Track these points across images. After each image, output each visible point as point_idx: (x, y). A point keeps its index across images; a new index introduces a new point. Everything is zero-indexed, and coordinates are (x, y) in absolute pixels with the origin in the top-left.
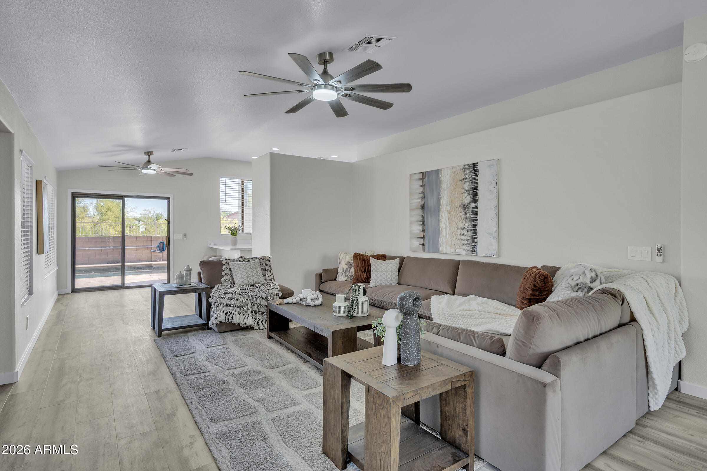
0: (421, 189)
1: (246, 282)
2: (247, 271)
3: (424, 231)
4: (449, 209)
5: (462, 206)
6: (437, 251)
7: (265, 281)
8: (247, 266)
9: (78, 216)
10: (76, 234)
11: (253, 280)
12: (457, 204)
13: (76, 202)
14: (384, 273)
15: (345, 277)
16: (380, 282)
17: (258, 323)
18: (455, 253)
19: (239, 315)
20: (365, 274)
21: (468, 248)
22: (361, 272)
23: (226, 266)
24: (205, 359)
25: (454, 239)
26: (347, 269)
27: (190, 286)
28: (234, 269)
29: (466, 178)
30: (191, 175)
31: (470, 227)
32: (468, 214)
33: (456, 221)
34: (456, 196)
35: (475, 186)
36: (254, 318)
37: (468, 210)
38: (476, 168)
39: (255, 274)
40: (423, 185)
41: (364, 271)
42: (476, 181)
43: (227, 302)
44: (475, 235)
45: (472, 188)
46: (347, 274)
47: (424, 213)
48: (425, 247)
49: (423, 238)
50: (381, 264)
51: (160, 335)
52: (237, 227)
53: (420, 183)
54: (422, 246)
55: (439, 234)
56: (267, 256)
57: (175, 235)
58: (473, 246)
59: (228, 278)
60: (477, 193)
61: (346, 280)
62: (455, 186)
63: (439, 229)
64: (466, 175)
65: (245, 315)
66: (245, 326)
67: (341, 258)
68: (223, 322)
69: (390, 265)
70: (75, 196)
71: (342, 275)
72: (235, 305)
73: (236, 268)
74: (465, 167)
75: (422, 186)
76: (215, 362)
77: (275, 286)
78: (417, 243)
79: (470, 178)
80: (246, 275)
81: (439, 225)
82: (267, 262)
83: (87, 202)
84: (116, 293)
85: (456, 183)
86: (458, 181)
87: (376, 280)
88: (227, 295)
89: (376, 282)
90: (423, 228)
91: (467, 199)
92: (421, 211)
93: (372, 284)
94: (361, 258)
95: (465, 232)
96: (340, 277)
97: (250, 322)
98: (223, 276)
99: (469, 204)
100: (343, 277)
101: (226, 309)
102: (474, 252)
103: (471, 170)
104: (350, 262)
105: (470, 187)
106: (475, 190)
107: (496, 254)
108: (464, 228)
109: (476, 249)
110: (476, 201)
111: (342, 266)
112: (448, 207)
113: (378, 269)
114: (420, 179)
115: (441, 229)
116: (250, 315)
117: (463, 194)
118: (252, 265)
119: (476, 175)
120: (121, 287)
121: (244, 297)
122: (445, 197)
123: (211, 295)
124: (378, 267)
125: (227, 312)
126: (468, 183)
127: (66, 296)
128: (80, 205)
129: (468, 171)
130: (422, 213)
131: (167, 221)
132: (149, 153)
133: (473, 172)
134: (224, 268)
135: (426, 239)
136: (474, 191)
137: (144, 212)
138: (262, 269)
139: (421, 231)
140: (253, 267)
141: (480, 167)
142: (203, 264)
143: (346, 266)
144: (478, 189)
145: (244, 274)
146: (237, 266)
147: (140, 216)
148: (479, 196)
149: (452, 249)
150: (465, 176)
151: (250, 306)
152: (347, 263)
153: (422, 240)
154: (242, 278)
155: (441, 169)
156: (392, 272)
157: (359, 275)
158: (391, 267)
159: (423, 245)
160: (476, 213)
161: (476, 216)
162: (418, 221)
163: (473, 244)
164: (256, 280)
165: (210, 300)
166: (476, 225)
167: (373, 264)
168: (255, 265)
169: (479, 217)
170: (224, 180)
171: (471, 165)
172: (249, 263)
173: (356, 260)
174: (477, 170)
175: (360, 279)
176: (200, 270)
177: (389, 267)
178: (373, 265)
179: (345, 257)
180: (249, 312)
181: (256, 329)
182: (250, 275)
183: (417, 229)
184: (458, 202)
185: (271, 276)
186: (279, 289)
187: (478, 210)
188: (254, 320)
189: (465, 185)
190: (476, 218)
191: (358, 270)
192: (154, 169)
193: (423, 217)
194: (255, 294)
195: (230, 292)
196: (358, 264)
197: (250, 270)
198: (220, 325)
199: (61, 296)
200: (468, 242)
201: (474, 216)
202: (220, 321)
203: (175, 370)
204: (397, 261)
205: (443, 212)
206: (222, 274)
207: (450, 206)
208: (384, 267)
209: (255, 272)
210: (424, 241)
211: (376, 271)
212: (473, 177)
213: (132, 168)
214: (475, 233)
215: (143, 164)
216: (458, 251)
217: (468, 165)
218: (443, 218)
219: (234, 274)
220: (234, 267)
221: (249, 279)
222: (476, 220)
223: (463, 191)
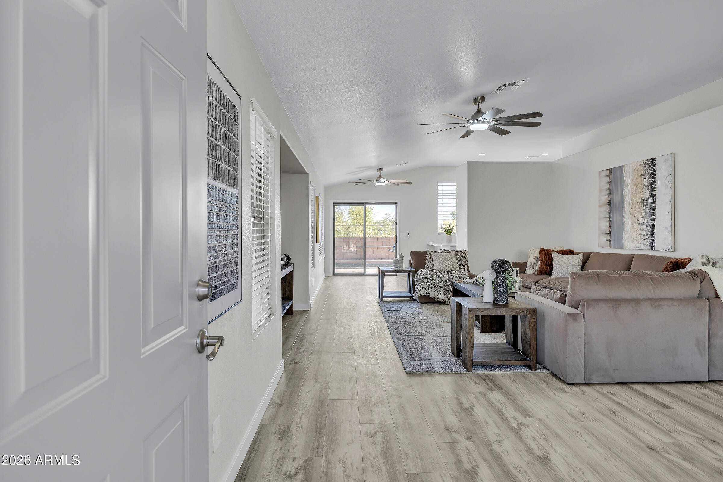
0: (608, 186)
1: (442, 268)
2: (444, 260)
3: (610, 227)
4: (631, 204)
5: (642, 201)
6: (621, 247)
7: (458, 269)
8: (445, 256)
9: (337, 220)
10: (336, 235)
11: (448, 267)
12: (638, 199)
13: (336, 209)
14: (565, 266)
15: (533, 270)
16: (560, 275)
17: (449, 300)
18: (636, 249)
19: (435, 291)
20: (549, 268)
21: (647, 243)
22: (545, 265)
23: (430, 256)
24: (405, 313)
25: (635, 234)
26: (534, 263)
27: (402, 268)
28: (434, 258)
29: (645, 174)
30: (410, 183)
31: (649, 222)
32: (647, 209)
33: (637, 216)
34: (637, 191)
35: (653, 181)
36: (446, 295)
37: (647, 205)
38: (653, 163)
39: (450, 262)
40: (610, 181)
41: (547, 264)
42: (654, 176)
43: (426, 281)
44: (653, 229)
45: (650, 183)
46: (534, 268)
47: (610, 209)
48: (611, 243)
49: (610, 234)
50: (563, 258)
51: (382, 300)
52: (452, 227)
53: (607, 179)
54: (608, 242)
55: (623, 229)
56: (463, 249)
57: (401, 234)
58: (651, 241)
59: (430, 265)
60: (655, 188)
61: (534, 273)
62: (636, 181)
63: (623, 225)
64: (646, 170)
65: (438, 292)
66: (438, 300)
67: (530, 254)
68: (422, 295)
69: (572, 260)
70: (335, 204)
71: (530, 269)
72: (431, 284)
73: (436, 257)
74: (645, 162)
75: (608, 183)
76: (411, 315)
77: (465, 273)
78: (604, 239)
79: (649, 173)
80: (443, 263)
81: (623, 221)
82: (463, 255)
83: (342, 208)
84: (360, 278)
85: (637, 178)
86: (639, 177)
87: (557, 272)
88: (426, 276)
89: (557, 275)
90: (609, 224)
91: (647, 195)
92: (608, 207)
93: (553, 276)
94: (546, 253)
95: (644, 227)
96: (528, 270)
97: (442, 297)
98: (426, 264)
99: (648, 199)
100: (530, 270)
101: (425, 286)
102: (653, 246)
103: (649, 165)
104: (537, 257)
105: (649, 182)
106: (652, 185)
107: (671, 248)
108: (644, 223)
109: (654, 244)
110: (654, 196)
111: (531, 260)
112: (630, 202)
113: (559, 262)
114: (607, 176)
115: (625, 225)
116: (442, 293)
117: (642, 189)
118: (448, 256)
119: (653, 170)
120: (363, 275)
121: (439, 278)
122: (628, 193)
123: (416, 275)
124: (559, 261)
125: (426, 288)
126: (647, 178)
127: (329, 277)
128: (338, 211)
129: (647, 166)
130: (609, 209)
131: (395, 222)
132: (380, 170)
133: (651, 168)
134: (427, 257)
135: (612, 235)
136: (652, 187)
137: (385, 216)
138: (458, 260)
139: (608, 227)
140: (449, 257)
141: (657, 163)
142: (413, 253)
143: (534, 260)
144: (655, 184)
145: (442, 262)
146: (437, 256)
147: (382, 219)
148: (656, 191)
149: (634, 244)
150: (644, 172)
151: (443, 285)
152: (535, 257)
153: (609, 236)
154: (440, 265)
155: (625, 165)
156: (573, 265)
157: (543, 268)
158: (573, 261)
159: (610, 241)
160: (654, 208)
161: (654, 211)
162: (605, 217)
163: (651, 239)
164: (451, 267)
165: (415, 279)
166: (654, 220)
167: (555, 257)
168: (451, 256)
169: (656, 212)
170: (441, 185)
171: (649, 160)
172: (446, 254)
173: (541, 254)
174: (654, 166)
175: (544, 271)
176: (411, 259)
177: (570, 261)
178: (555, 259)
179: (534, 252)
180: (442, 290)
181: (447, 304)
182: (446, 264)
183: (605, 224)
184: (639, 197)
185: (465, 266)
186: (467, 275)
187: (656, 205)
188: (446, 297)
189: (645, 180)
190: (654, 212)
191: (542, 263)
192: (383, 181)
193: (610, 213)
194: (448, 277)
195: (429, 274)
196: (543, 258)
197: (447, 260)
198: (420, 297)
199: (327, 277)
200: (647, 237)
201: (652, 211)
202: (420, 294)
203: (386, 316)
204: (581, 256)
205: (626, 208)
206: (426, 262)
207: (632, 201)
208: (565, 261)
209: (450, 261)
210: (610, 237)
211: (557, 264)
212: (651, 172)
213: (369, 182)
214: (653, 228)
215: (376, 178)
216: (639, 246)
217: (647, 160)
218: (626, 214)
219: (434, 262)
220: (435, 257)
221: (445, 266)
222: (654, 215)
223: (642, 186)
